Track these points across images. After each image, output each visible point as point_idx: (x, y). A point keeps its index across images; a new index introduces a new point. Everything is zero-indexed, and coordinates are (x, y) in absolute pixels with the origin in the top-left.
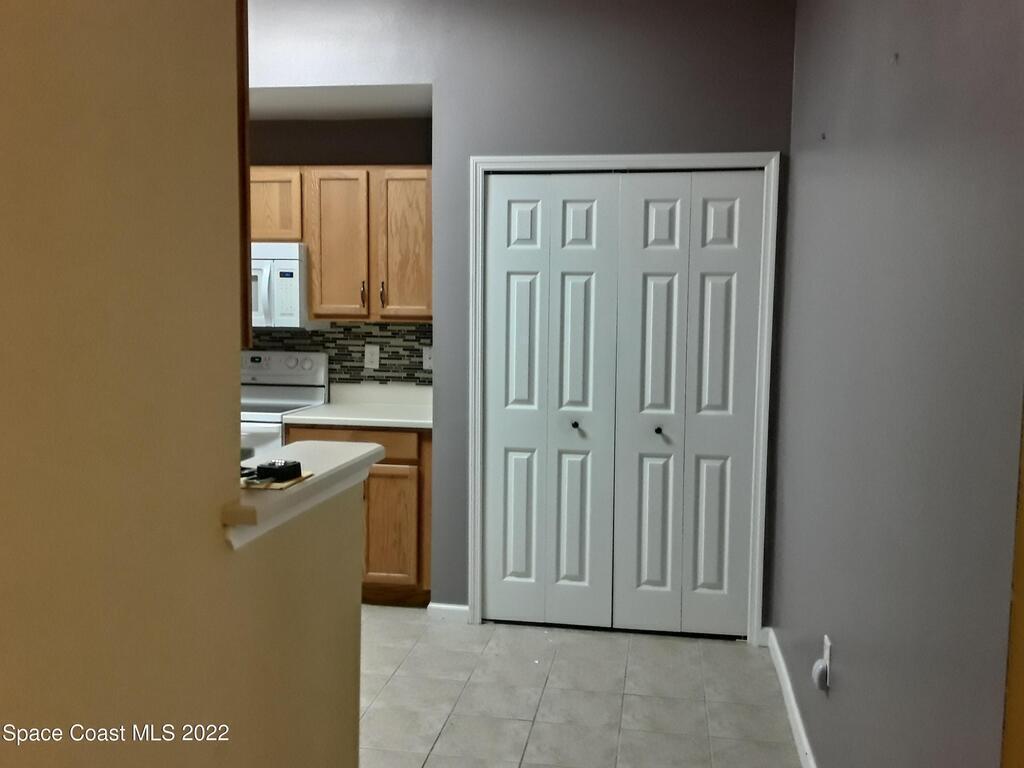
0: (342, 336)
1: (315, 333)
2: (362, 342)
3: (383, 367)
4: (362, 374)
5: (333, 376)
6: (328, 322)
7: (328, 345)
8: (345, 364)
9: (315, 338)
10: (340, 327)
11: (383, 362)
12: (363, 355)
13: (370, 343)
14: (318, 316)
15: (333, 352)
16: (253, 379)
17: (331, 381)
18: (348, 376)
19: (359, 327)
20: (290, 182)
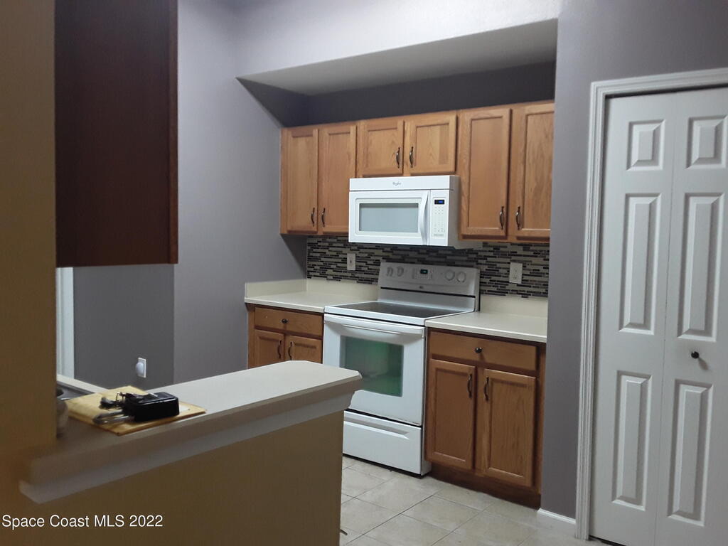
0: (492, 254)
1: (470, 251)
2: (508, 260)
3: (525, 283)
4: (507, 288)
5: (483, 288)
6: (481, 241)
7: (480, 261)
8: (493, 278)
9: (471, 256)
10: (491, 247)
11: (526, 278)
12: (509, 271)
13: (514, 261)
14: (465, 237)
15: (484, 268)
16: (421, 287)
17: (481, 292)
18: (495, 289)
19: (506, 247)
20: (448, 124)
